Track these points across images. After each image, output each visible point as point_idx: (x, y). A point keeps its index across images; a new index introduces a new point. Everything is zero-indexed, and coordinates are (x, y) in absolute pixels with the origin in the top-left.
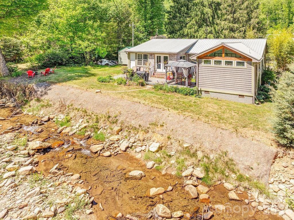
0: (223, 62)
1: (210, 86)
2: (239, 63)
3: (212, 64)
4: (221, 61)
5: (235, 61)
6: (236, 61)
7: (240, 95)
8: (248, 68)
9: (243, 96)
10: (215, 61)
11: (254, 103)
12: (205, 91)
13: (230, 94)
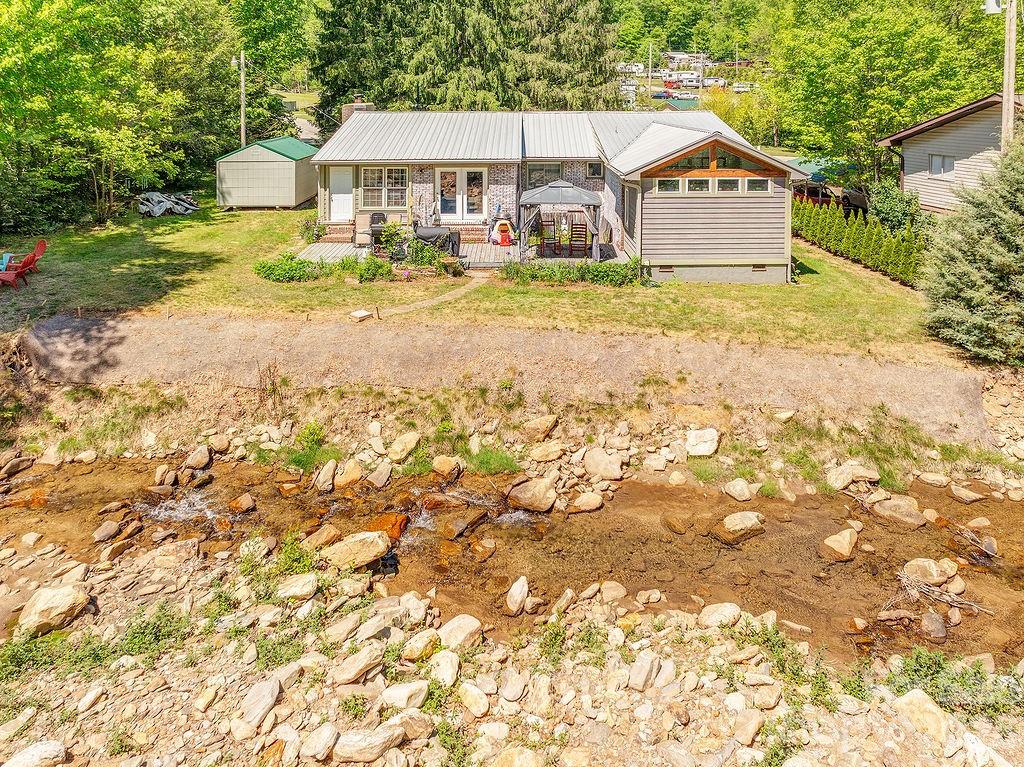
0: (713, 182)
1: (675, 252)
2: (753, 185)
3: (684, 189)
4: (707, 182)
5: (743, 179)
6: (747, 179)
7: (754, 266)
8: (776, 195)
9: (763, 266)
10: (690, 182)
11: (789, 280)
12: (661, 267)
13: (731, 266)
